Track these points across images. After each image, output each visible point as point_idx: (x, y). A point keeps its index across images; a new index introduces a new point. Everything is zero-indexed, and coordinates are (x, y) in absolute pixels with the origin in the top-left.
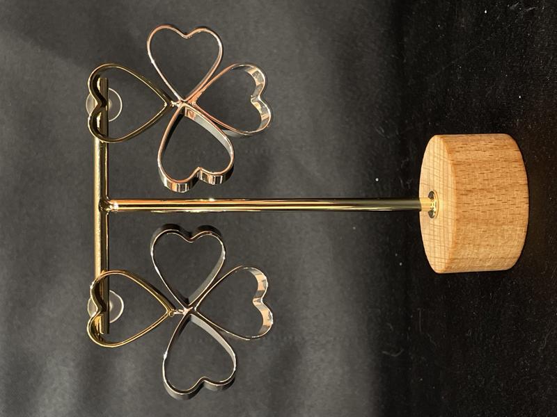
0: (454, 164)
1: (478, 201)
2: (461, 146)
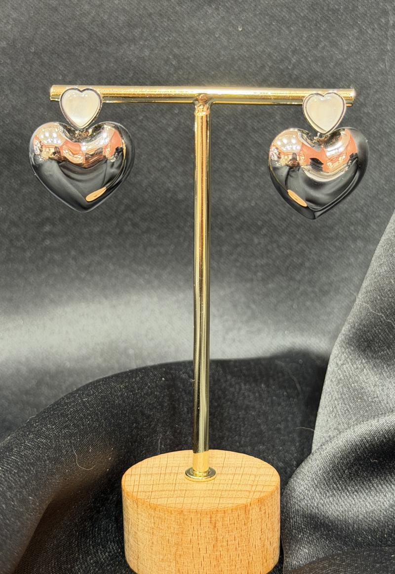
0: (246, 506)
1: (203, 535)
2: (267, 513)
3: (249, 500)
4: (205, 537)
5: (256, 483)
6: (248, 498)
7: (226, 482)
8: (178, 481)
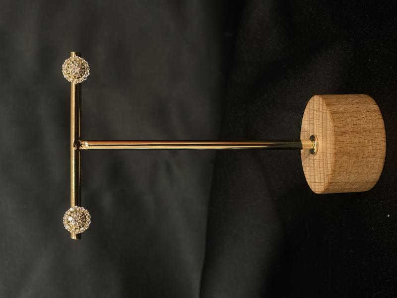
2: (335, 101)
3: (328, 112)
4: (351, 139)
5: (318, 110)
6: (327, 113)
7: (318, 128)
8: (318, 159)
